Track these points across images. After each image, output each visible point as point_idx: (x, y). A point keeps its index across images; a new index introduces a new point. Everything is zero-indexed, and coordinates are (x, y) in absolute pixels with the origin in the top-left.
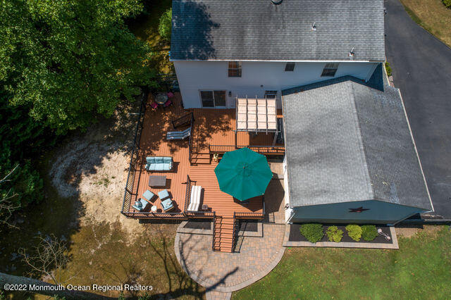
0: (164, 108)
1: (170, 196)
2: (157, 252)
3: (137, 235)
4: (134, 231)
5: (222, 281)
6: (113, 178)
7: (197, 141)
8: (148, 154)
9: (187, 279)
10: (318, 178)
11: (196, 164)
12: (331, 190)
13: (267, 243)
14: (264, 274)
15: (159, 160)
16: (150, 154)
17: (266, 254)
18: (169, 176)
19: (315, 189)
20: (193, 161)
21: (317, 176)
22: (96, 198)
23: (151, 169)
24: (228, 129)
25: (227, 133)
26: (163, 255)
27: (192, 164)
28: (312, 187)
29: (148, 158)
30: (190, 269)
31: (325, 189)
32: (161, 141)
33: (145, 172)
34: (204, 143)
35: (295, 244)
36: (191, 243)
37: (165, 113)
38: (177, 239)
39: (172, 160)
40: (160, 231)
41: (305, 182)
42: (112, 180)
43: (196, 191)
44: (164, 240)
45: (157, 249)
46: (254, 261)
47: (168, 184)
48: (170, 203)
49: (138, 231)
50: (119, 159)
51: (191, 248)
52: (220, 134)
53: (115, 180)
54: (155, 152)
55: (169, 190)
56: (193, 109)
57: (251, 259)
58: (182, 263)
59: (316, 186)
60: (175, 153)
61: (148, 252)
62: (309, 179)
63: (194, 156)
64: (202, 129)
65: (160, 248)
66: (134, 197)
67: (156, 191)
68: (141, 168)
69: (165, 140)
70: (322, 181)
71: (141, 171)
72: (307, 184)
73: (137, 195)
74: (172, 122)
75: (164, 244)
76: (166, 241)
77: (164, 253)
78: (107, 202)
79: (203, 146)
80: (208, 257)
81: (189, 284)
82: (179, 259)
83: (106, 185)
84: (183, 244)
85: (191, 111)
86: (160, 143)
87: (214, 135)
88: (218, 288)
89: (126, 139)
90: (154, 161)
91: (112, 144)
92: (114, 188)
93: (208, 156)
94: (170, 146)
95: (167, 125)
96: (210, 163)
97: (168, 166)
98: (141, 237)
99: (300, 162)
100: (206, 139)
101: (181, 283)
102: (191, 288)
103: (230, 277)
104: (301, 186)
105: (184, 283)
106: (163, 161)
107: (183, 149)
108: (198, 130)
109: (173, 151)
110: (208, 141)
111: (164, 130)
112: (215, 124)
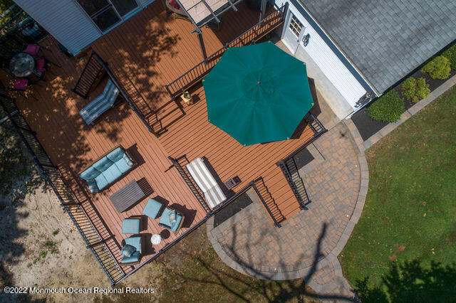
0: (42, 78)
1: (164, 203)
2: (203, 281)
3: (158, 281)
4: (148, 279)
5: (319, 255)
6: (56, 233)
7: (139, 94)
8: (79, 167)
9: (270, 284)
10: (397, 14)
11: (165, 130)
12: (436, 19)
13: (335, 164)
14: (361, 205)
15: (103, 165)
16: (82, 164)
17: (345, 178)
18: (136, 175)
19: (405, 36)
20: (157, 128)
21: (392, 13)
22: (56, 279)
23: (101, 186)
24: (171, 42)
25: (175, 49)
26: (214, 278)
27: (158, 134)
28: (396, 37)
29: (83, 174)
30: (265, 270)
31: (423, 23)
32: (82, 133)
33: (98, 195)
34: (153, 89)
35: (374, 139)
36: (242, 240)
37: (51, 87)
38: (217, 248)
39: (123, 149)
40: (184, 252)
41: (376, 37)
42: (57, 238)
43: (198, 170)
44: (199, 259)
45: (200, 278)
46: (336, 199)
47: (145, 187)
48: (173, 216)
49: (155, 274)
50: (41, 202)
51: (247, 246)
52: (165, 57)
53: (61, 233)
54: (88, 156)
55: (154, 195)
56: (90, 48)
57: (330, 198)
58: (249, 271)
59: (403, 30)
60: (119, 136)
61: (191, 290)
62: (381, 26)
63: (152, 120)
64: (132, 70)
65: (203, 273)
66: (111, 243)
67: (136, 211)
68: (85, 194)
69: (88, 128)
70: (409, 15)
71: (89, 199)
72: (382, 38)
73: (113, 236)
74: (74, 91)
75: (204, 264)
76: (203, 258)
77: (213, 276)
78: (76, 272)
79: (154, 96)
80: (278, 239)
81: (277, 289)
82: (240, 270)
83: (55, 251)
84: (232, 249)
85: (89, 54)
86: (83, 138)
87: (158, 67)
88: (320, 266)
89: (25, 164)
90: (97, 172)
91: (10, 187)
92: (71, 247)
93: (174, 105)
94: (103, 131)
95: (71, 103)
96: (184, 114)
97: (124, 164)
98: (165, 280)
99: (343, 8)
100: (151, 80)
101: (265, 294)
102: (283, 291)
103: (324, 242)
104: (374, 49)
105: (269, 293)
106: (111, 162)
107: (125, 122)
108: (126, 77)
109: (113, 136)
110: (156, 82)
111: (72, 113)
112: (145, 48)
